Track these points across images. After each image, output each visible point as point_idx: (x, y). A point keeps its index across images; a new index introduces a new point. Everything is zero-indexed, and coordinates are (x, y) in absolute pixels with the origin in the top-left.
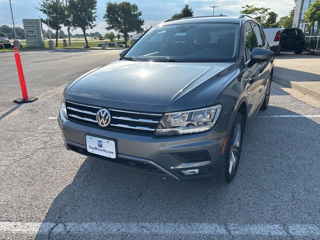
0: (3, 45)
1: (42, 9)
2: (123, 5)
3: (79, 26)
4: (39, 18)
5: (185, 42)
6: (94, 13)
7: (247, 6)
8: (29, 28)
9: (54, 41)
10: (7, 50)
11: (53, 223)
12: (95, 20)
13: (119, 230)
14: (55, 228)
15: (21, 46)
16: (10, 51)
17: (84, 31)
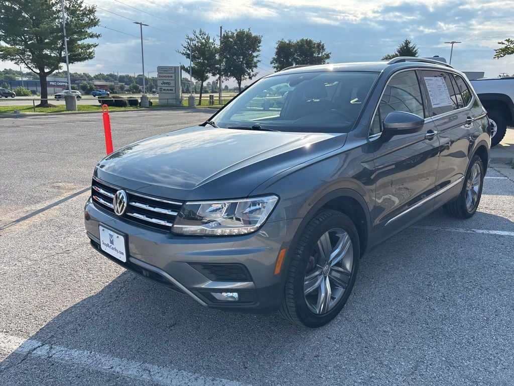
0: (127, 101)
1: (184, 52)
2: (301, 43)
3: (233, 75)
4: (179, 65)
5: (318, 100)
6: (256, 57)
7: (508, 41)
8: (164, 78)
9: (197, 97)
10: (131, 108)
11: (40, 343)
12: (256, 66)
13: (112, 368)
14: (38, 349)
15: (151, 103)
16: (135, 109)
17: (240, 84)
